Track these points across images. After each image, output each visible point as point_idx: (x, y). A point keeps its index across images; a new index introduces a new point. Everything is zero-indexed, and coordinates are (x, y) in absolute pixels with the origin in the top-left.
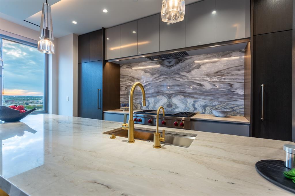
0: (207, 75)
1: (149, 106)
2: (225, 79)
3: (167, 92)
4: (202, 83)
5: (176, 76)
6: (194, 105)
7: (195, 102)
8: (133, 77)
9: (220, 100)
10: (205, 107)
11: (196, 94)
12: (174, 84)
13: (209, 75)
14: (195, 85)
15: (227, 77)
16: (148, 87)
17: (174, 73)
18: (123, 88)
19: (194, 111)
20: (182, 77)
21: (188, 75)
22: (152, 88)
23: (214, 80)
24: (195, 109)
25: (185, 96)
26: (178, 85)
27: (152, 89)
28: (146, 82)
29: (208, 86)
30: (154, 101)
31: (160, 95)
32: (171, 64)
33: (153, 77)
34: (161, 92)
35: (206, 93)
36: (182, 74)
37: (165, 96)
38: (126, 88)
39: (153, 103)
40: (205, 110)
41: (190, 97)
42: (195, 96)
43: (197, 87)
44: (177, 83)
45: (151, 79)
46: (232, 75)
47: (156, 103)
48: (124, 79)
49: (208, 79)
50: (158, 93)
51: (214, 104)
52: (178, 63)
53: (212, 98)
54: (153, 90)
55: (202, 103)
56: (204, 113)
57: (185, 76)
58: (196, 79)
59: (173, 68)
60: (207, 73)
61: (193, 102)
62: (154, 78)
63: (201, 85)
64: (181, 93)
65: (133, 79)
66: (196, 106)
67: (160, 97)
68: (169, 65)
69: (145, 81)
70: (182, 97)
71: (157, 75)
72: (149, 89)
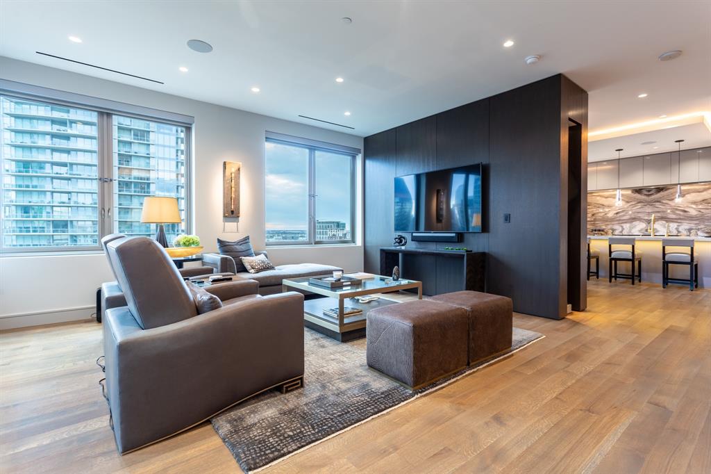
0: (692, 203)
3: (646, 218)
4: (686, 209)
5: (657, 204)
6: (677, 229)
7: (678, 226)
8: (603, 205)
9: (707, 224)
10: (689, 230)
11: (680, 219)
12: (654, 211)
13: (694, 203)
14: (679, 211)
16: (622, 214)
17: (654, 201)
18: (589, 215)
20: (664, 204)
21: (670, 203)
22: (628, 214)
23: (700, 207)
24: (679, 232)
25: (667, 221)
26: (659, 212)
29: (693, 212)
30: (630, 227)
31: (637, 220)
32: (650, 193)
33: (629, 205)
34: (639, 218)
35: (691, 218)
36: (664, 202)
37: (642, 222)
38: (593, 215)
40: (690, 233)
41: (673, 222)
42: (679, 221)
43: (681, 213)
44: (657, 210)
45: (626, 206)
47: (631, 228)
48: (590, 207)
49: (694, 206)
50: (633, 219)
51: (699, 227)
52: (659, 192)
53: (697, 222)
54: (628, 216)
55: (687, 227)
56: (689, 236)
57: (667, 204)
58: (680, 206)
59: (653, 197)
60: (693, 201)
61: (676, 227)
63: (685, 211)
64: (662, 218)
65: (601, 206)
66: (680, 230)
67: (637, 223)
68: (647, 193)
69: (618, 208)
70: (664, 222)
71: (634, 203)
72: (624, 215)
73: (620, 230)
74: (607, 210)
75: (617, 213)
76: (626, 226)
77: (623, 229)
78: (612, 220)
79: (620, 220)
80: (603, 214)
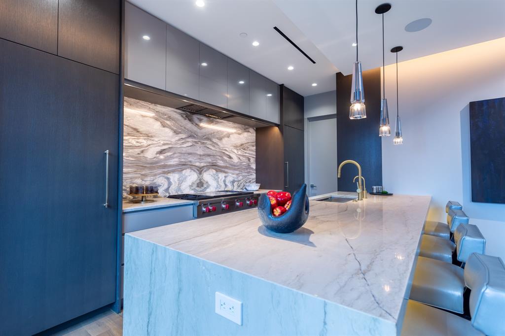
0: (234, 147)
1: (169, 187)
2: (246, 153)
3: (197, 164)
4: (232, 155)
5: (208, 142)
7: (225, 177)
8: (136, 130)
9: (243, 174)
11: (226, 167)
12: (206, 153)
14: (226, 156)
15: (247, 152)
16: (169, 154)
17: (205, 137)
19: (225, 188)
22: (176, 155)
23: (240, 153)
24: (227, 186)
25: (217, 170)
26: (209, 155)
27: (176, 157)
28: (164, 144)
29: (235, 159)
30: (179, 180)
31: (188, 168)
33: (177, 138)
34: (190, 163)
35: (233, 167)
37: (194, 171)
39: (177, 182)
41: (221, 171)
42: (226, 170)
43: (228, 159)
44: (208, 152)
45: (173, 140)
46: (250, 150)
47: (181, 182)
49: (235, 151)
50: (183, 166)
54: (177, 160)
55: (231, 179)
57: (217, 145)
58: (227, 149)
60: (235, 144)
61: (224, 179)
62: (179, 140)
63: (230, 157)
64: (213, 166)
65: (135, 132)
67: (187, 172)
68: (199, 123)
69: (162, 142)
70: (214, 172)
71: (183, 136)
72: (170, 157)
73: (166, 186)
74: (144, 142)
75: (161, 152)
76: (174, 177)
77: (170, 184)
78: (153, 165)
79: (165, 166)
80: (138, 150)
